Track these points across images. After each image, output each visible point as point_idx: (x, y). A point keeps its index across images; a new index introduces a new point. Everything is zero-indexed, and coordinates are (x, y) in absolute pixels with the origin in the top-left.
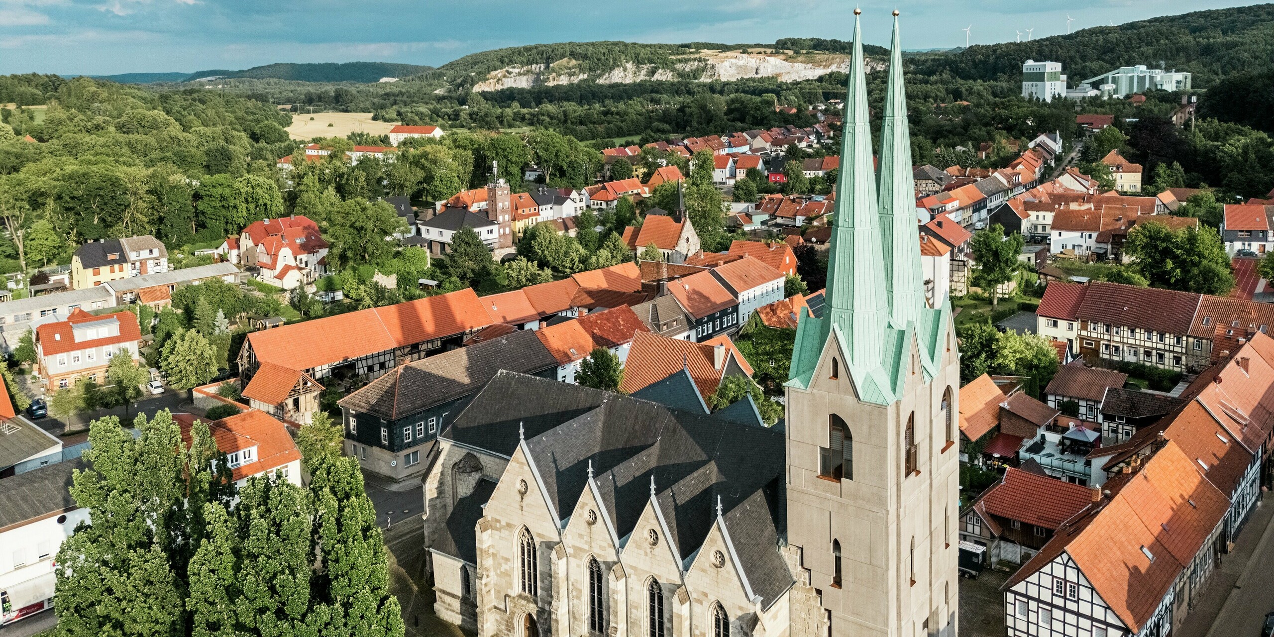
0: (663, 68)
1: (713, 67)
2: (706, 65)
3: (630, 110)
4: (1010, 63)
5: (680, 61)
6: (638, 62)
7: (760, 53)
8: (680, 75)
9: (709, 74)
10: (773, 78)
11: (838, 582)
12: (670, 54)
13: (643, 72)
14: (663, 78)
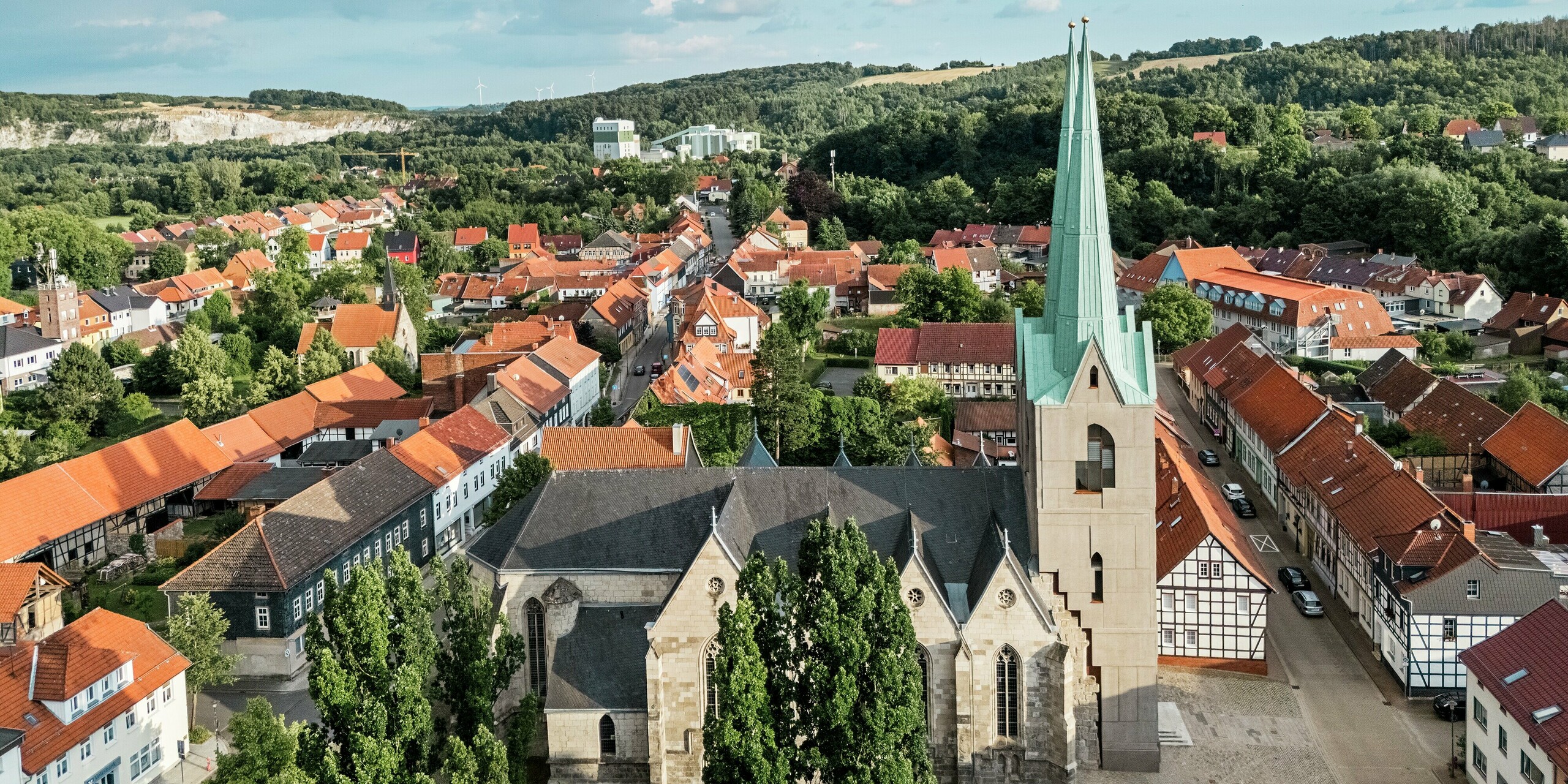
0: (84, 127)
1: (166, 125)
2: (154, 123)
3: (69, 185)
4: (570, 121)
5: (111, 117)
6: (40, 117)
7: (232, 108)
8: (113, 136)
9: (160, 135)
10: (262, 139)
11: (1098, 596)
12: (93, 108)
13: (50, 133)
14: (85, 141)
